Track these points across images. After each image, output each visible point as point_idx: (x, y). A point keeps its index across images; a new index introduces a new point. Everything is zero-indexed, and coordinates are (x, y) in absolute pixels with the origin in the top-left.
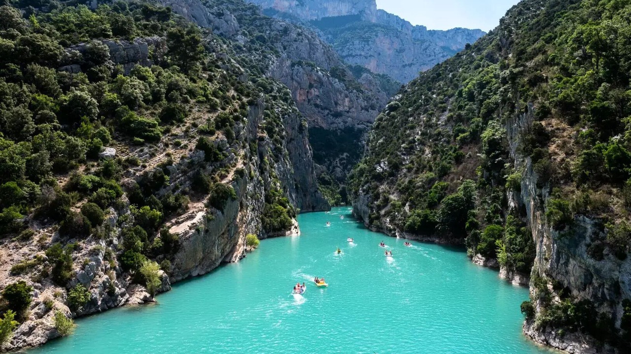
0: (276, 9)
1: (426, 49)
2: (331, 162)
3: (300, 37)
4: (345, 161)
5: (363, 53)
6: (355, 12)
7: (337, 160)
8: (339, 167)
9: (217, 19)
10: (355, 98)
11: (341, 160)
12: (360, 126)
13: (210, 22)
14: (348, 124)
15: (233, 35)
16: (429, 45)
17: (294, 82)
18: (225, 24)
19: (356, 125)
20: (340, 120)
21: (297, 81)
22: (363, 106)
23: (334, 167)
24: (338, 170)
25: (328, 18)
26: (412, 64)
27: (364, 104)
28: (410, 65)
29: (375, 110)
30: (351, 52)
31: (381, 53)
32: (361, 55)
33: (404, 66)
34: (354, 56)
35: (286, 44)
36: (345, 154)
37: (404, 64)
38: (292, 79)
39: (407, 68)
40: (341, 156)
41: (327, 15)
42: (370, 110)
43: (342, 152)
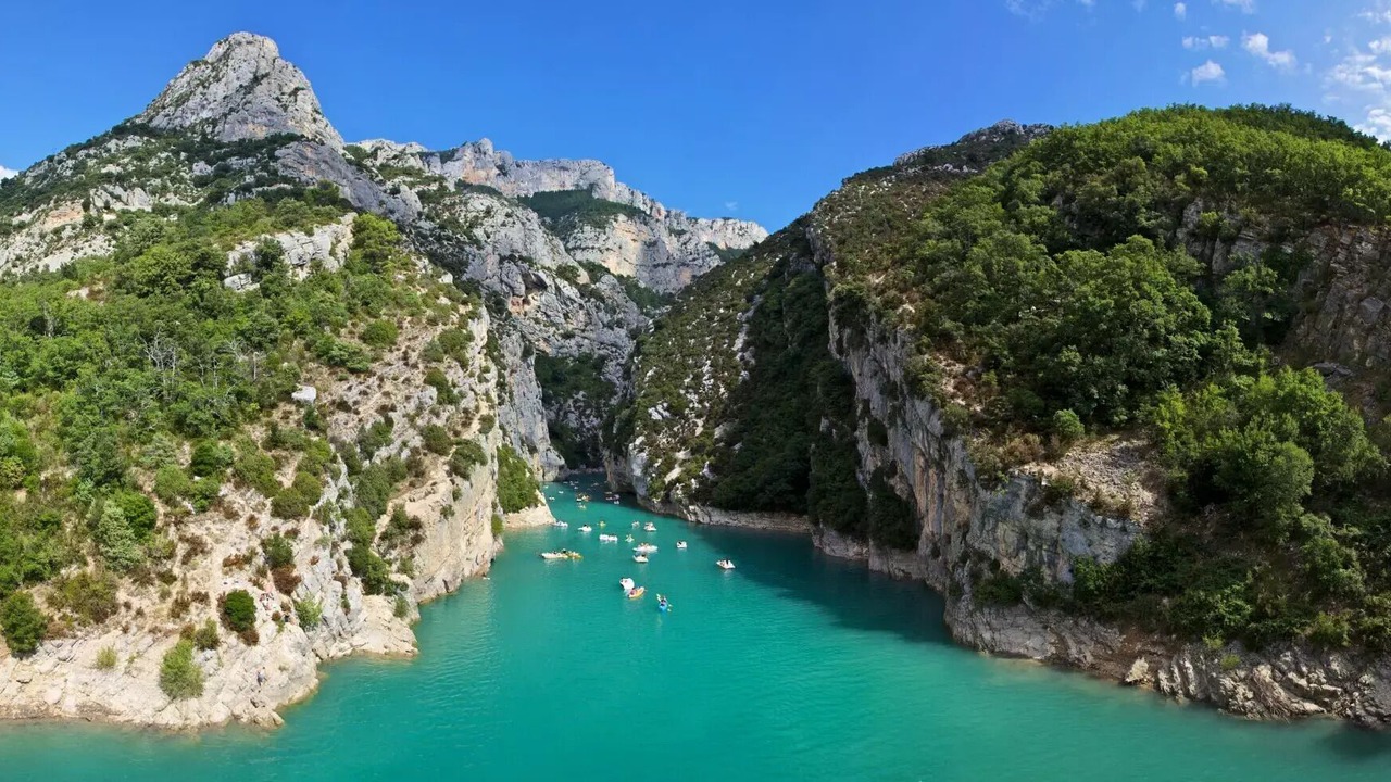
0: (467, 181)
1: (685, 244)
2: (561, 405)
3: (511, 220)
4: (582, 404)
5: (596, 246)
6: (584, 185)
7: (570, 402)
8: (572, 412)
9: (391, 198)
10: (594, 310)
11: (576, 401)
12: (601, 352)
13: (382, 203)
14: (583, 349)
15: (414, 221)
16: (690, 239)
17: (504, 287)
18: (403, 205)
19: (596, 351)
20: (572, 342)
21: (506, 284)
22: (606, 321)
23: (566, 413)
24: (572, 417)
25: (544, 193)
26: (666, 264)
27: (607, 319)
28: (665, 265)
29: (622, 328)
30: (579, 242)
31: (623, 247)
32: (593, 248)
33: (656, 266)
34: (584, 249)
35: (490, 230)
36: (582, 393)
37: (655, 263)
38: (502, 281)
39: (660, 268)
40: (576, 397)
41: (541, 190)
42: (616, 329)
43: (577, 388)
